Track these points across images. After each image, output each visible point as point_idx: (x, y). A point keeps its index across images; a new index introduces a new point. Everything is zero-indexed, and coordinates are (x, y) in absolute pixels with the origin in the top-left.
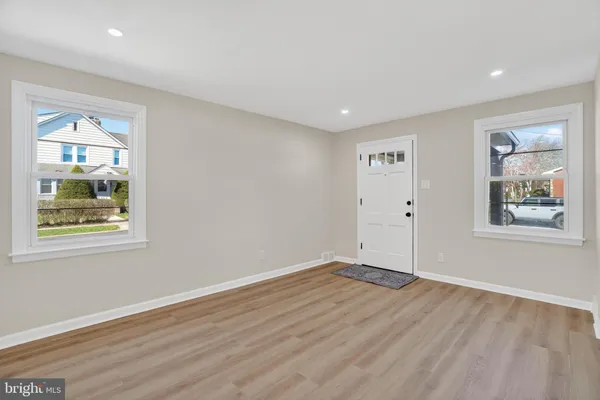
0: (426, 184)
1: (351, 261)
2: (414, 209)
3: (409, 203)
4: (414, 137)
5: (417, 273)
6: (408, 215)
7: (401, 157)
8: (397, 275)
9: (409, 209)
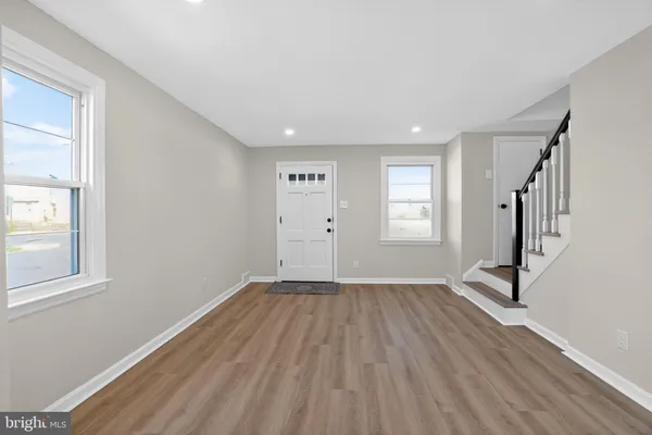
0: (344, 204)
1: (271, 280)
2: (334, 225)
3: (329, 220)
4: (335, 163)
5: (337, 280)
6: (329, 230)
8: (324, 285)
9: (329, 225)
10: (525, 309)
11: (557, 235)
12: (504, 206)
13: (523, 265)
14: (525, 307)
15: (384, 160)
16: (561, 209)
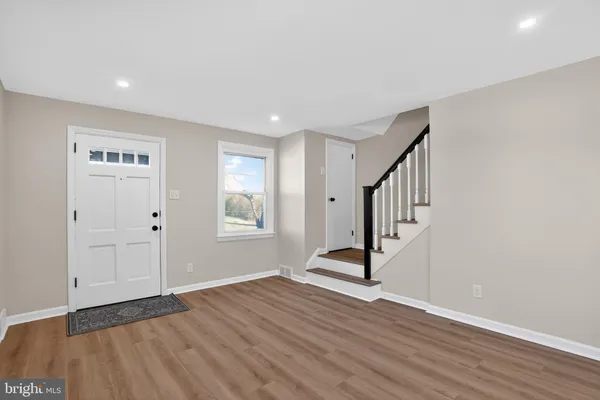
0: (176, 194)
2: (161, 222)
3: (155, 215)
4: (164, 140)
5: (167, 292)
6: (155, 228)
7: (144, 159)
9: (156, 222)
10: (379, 285)
11: (413, 221)
12: (332, 200)
13: (376, 247)
14: (379, 283)
15: (222, 146)
16: (417, 202)
